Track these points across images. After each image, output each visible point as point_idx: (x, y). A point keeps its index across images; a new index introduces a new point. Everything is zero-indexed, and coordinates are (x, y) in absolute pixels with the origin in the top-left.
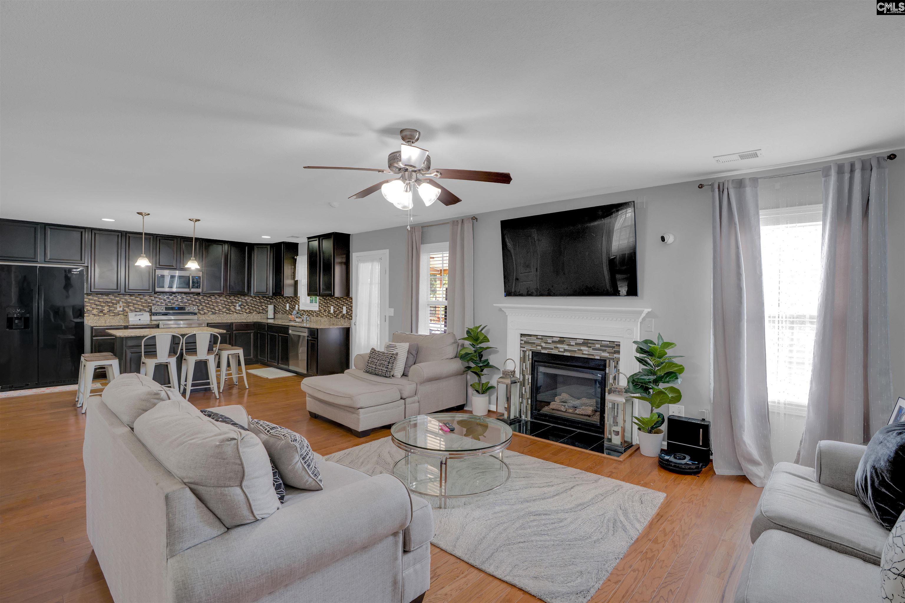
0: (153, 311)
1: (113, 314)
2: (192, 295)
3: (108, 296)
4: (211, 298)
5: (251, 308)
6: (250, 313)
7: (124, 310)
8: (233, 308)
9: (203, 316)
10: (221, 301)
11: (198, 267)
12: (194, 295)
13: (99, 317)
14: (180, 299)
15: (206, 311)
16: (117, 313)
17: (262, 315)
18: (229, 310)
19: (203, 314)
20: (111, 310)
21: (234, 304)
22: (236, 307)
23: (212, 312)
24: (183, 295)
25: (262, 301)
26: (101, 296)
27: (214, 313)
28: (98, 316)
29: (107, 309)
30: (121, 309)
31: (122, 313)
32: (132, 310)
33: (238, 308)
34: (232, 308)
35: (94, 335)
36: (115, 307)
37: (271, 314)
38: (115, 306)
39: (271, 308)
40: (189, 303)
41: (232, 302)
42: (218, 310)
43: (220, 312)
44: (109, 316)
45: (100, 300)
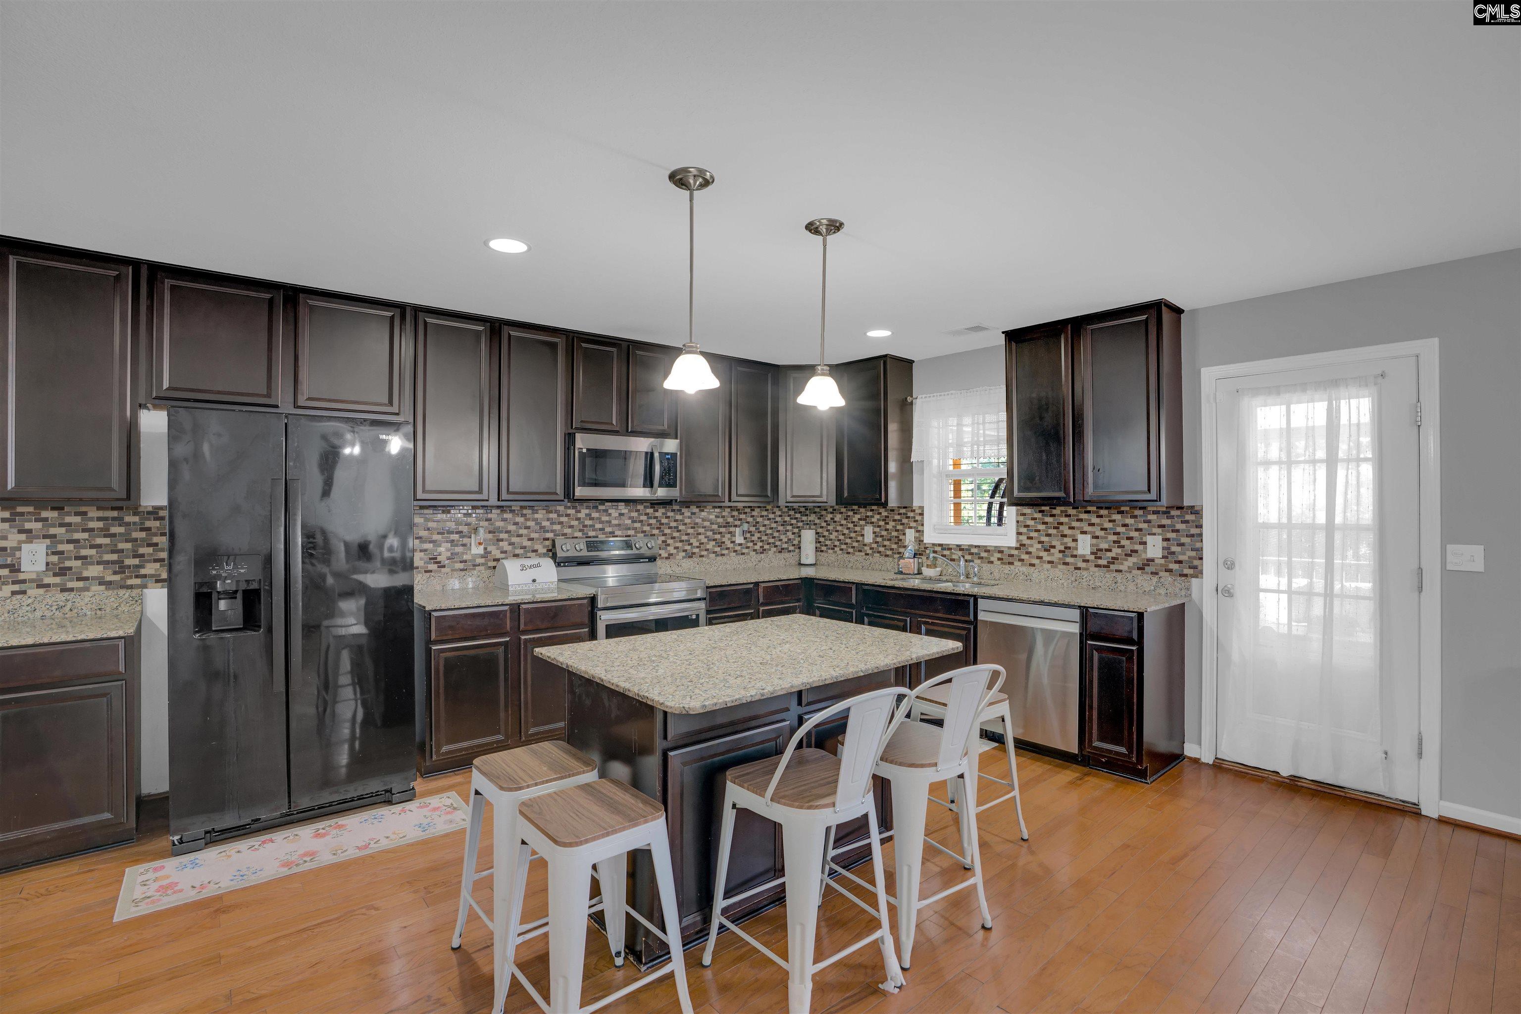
0: (560, 554)
1: (461, 566)
2: (641, 507)
3: (449, 512)
4: (683, 514)
5: (764, 538)
6: (763, 551)
7: (487, 552)
8: (729, 539)
9: (667, 562)
10: (703, 520)
11: (840, 402)
12: (645, 507)
13: (428, 574)
14: (615, 518)
15: (671, 549)
16: (470, 561)
17: (787, 555)
18: (721, 544)
19: (666, 558)
20: (457, 554)
21: (732, 529)
22: (735, 536)
23: (685, 551)
24: (621, 506)
25: (787, 519)
26: (431, 512)
27: (691, 556)
28: (426, 572)
29: (448, 550)
30: (480, 550)
31: (482, 561)
32: (505, 552)
33: (739, 539)
34: (726, 539)
35: (433, 637)
36: (464, 545)
37: (808, 554)
38: (466, 540)
39: (808, 537)
40: (635, 529)
41: (727, 525)
42: (698, 547)
43: (702, 550)
44: (452, 570)
45: (430, 525)
